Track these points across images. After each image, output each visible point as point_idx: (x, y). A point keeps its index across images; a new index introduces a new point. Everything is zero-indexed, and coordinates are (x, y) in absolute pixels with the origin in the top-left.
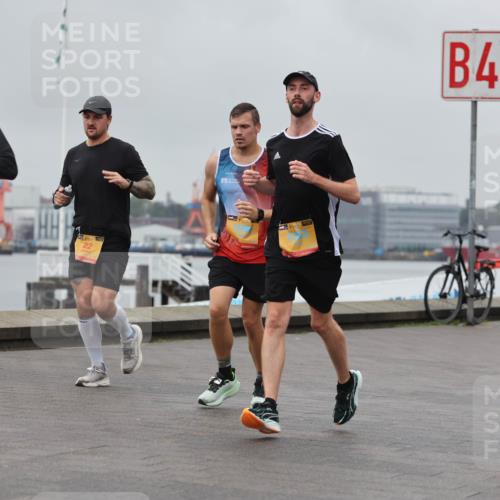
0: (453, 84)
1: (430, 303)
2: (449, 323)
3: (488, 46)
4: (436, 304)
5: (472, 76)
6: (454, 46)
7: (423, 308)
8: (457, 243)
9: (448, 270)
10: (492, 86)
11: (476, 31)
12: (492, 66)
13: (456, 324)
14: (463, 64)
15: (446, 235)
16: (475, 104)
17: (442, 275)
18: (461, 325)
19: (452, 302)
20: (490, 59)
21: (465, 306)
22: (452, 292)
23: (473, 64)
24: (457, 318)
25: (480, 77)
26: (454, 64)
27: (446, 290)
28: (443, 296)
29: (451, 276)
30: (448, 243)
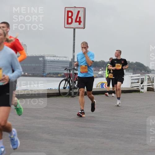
0: (68, 23)
1: (60, 90)
2: (66, 97)
3: (79, 12)
4: (62, 91)
5: (74, 21)
6: (68, 12)
7: (58, 92)
8: (69, 72)
9: (66, 80)
10: (80, 24)
11: (75, 7)
12: (80, 18)
13: (68, 97)
14: (71, 17)
15: (65, 69)
16: (74, 29)
17: (64, 82)
18: (70, 97)
19: (67, 90)
20: (79, 16)
21: (71, 91)
22: (67, 87)
23: (74, 17)
24: (68, 95)
25: (76, 21)
26: (68, 17)
27: (65, 86)
28: (64, 88)
29: (67, 82)
30: (66, 72)
